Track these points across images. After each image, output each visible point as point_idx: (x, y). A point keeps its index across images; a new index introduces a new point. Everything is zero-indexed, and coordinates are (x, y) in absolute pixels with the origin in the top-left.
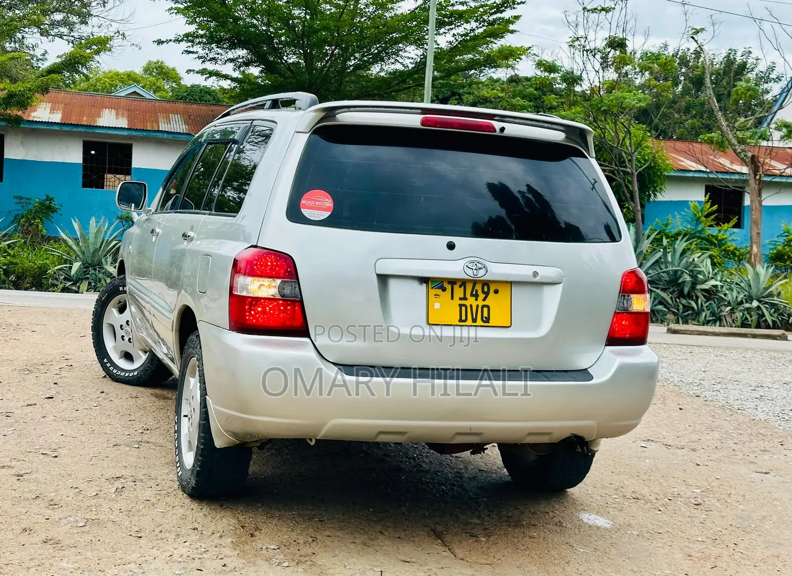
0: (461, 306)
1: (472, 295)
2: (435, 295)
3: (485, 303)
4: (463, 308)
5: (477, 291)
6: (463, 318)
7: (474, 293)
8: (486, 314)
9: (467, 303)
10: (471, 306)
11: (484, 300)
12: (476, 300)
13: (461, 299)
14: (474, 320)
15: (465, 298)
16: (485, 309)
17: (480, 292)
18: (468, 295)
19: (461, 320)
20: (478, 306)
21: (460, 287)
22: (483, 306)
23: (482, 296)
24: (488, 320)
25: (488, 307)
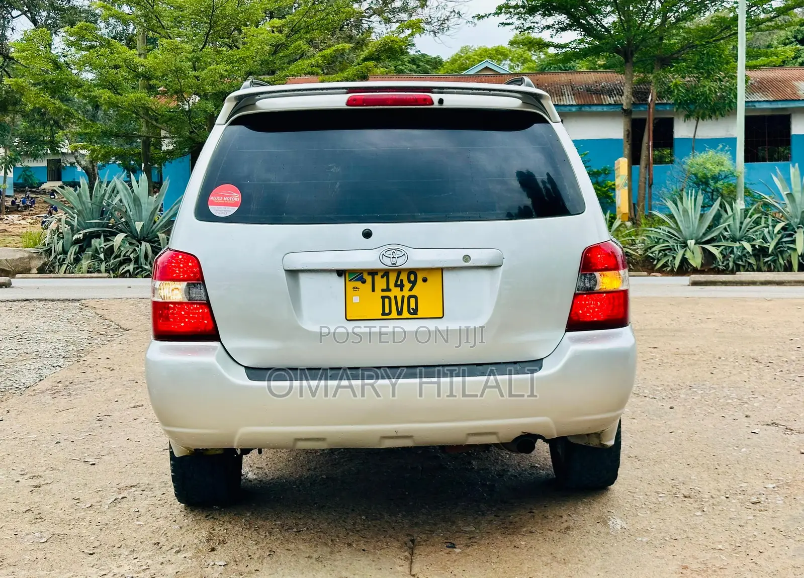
0: (383, 298)
1: (396, 285)
2: (354, 288)
3: (411, 293)
4: (387, 300)
5: (402, 281)
6: (387, 311)
7: (399, 283)
8: (413, 305)
9: (391, 294)
10: (396, 297)
11: (411, 290)
12: (402, 290)
13: (383, 290)
14: (400, 313)
15: (388, 290)
16: (413, 300)
17: (405, 282)
18: (392, 286)
19: (384, 314)
20: (403, 297)
21: (382, 277)
22: (410, 297)
23: (408, 286)
24: (415, 311)
25: (416, 297)
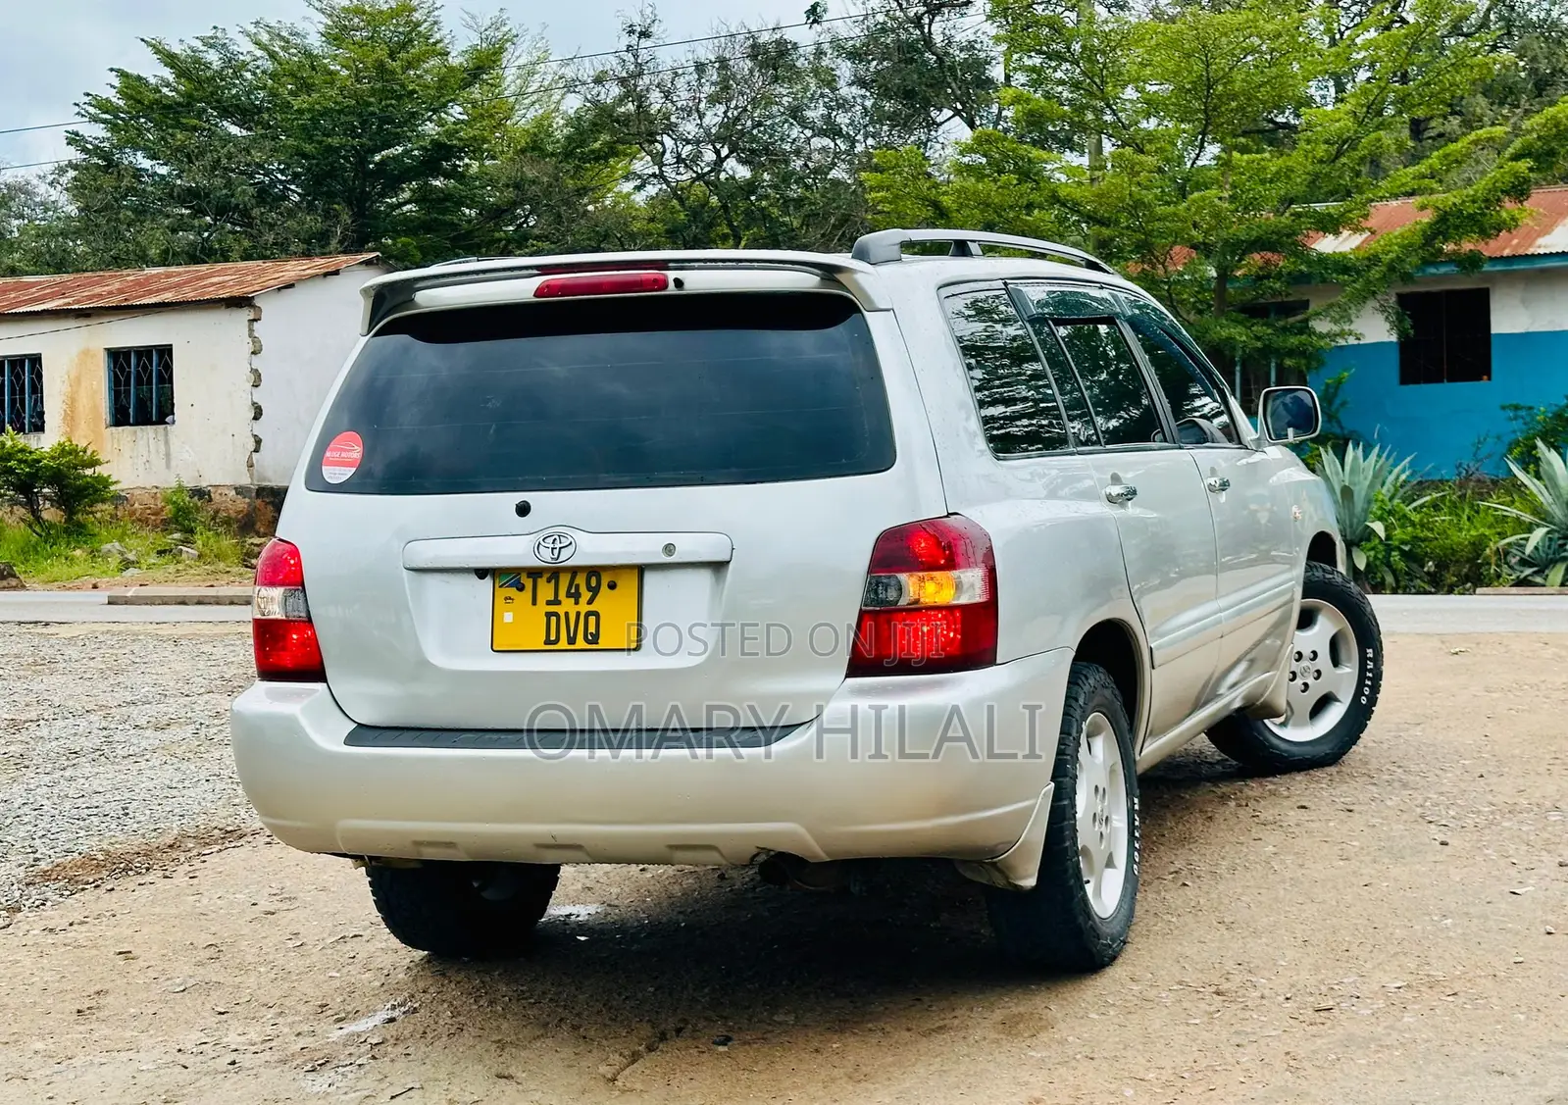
0: (549, 615)
1: (569, 595)
2: (506, 599)
3: (591, 608)
4: (553, 619)
5: (577, 587)
6: (553, 638)
7: (573, 591)
8: (592, 629)
9: (560, 610)
10: (567, 614)
11: (590, 602)
12: (577, 603)
13: (549, 603)
14: (572, 640)
15: (556, 602)
16: (592, 619)
17: (583, 589)
18: (562, 595)
19: (548, 642)
20: (578, 614)
21: (549, 581)
22: (588, 614)
23: (586, 595)
24: (595, 638)
25: (596, 614)
